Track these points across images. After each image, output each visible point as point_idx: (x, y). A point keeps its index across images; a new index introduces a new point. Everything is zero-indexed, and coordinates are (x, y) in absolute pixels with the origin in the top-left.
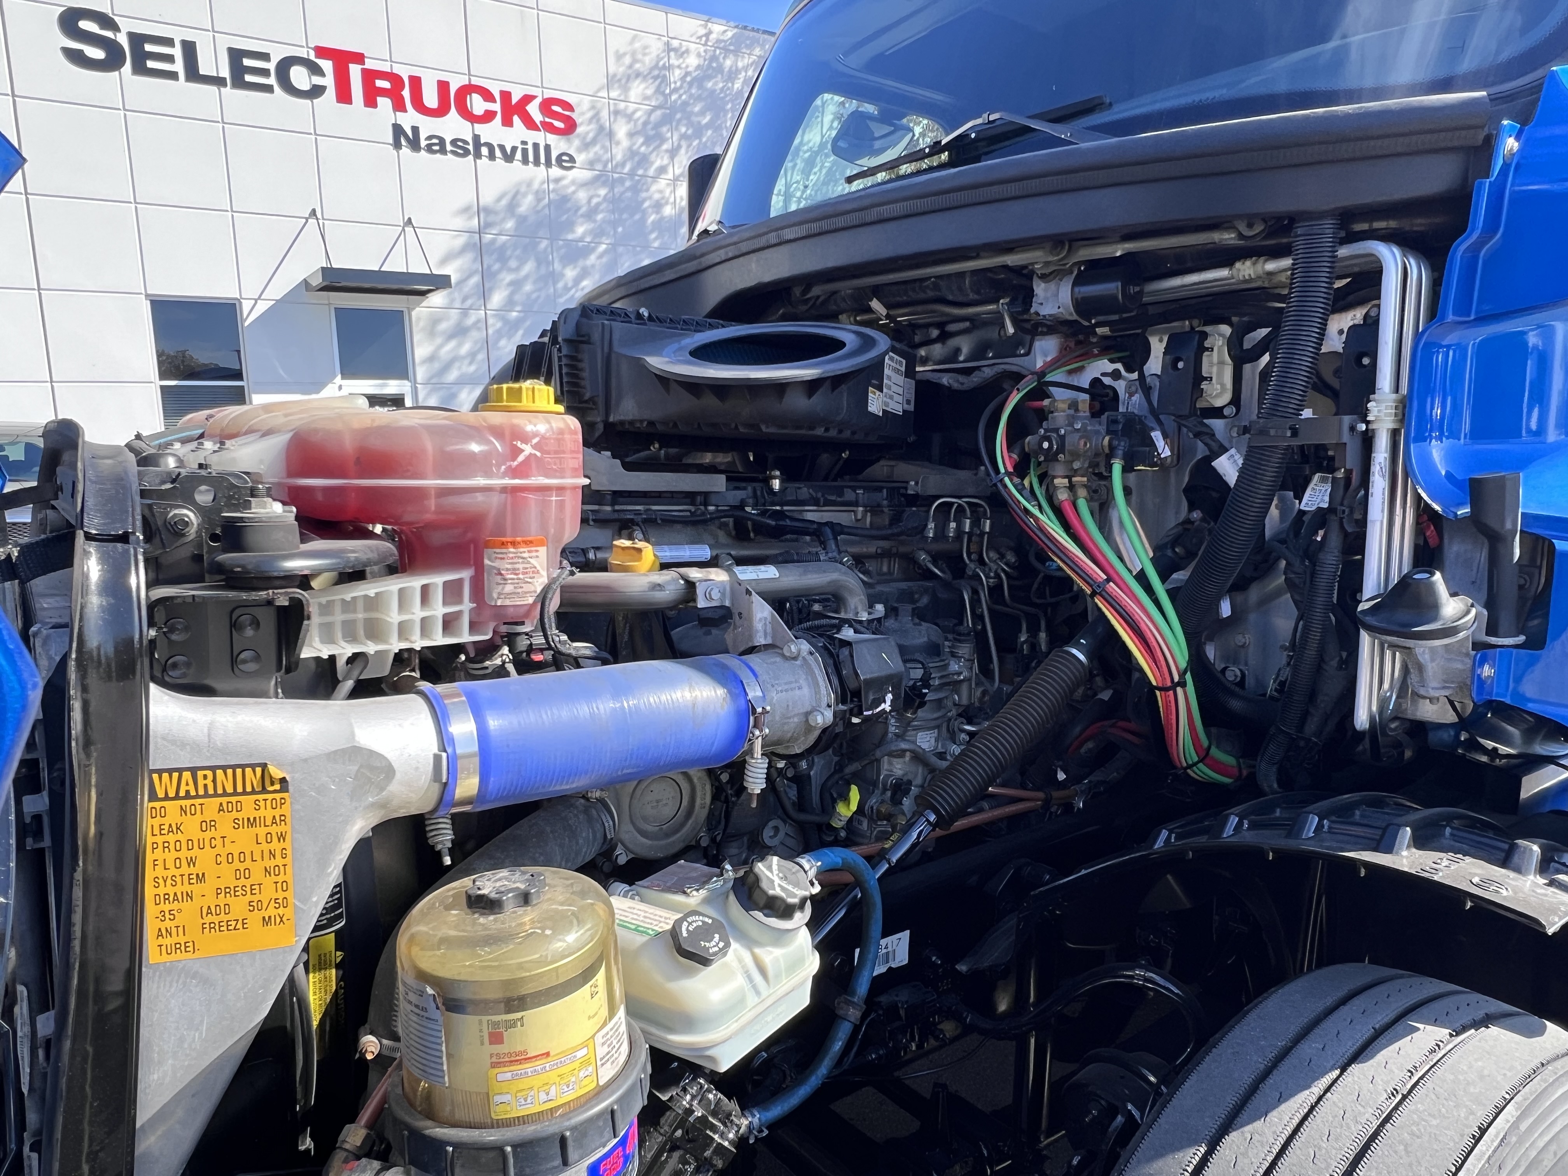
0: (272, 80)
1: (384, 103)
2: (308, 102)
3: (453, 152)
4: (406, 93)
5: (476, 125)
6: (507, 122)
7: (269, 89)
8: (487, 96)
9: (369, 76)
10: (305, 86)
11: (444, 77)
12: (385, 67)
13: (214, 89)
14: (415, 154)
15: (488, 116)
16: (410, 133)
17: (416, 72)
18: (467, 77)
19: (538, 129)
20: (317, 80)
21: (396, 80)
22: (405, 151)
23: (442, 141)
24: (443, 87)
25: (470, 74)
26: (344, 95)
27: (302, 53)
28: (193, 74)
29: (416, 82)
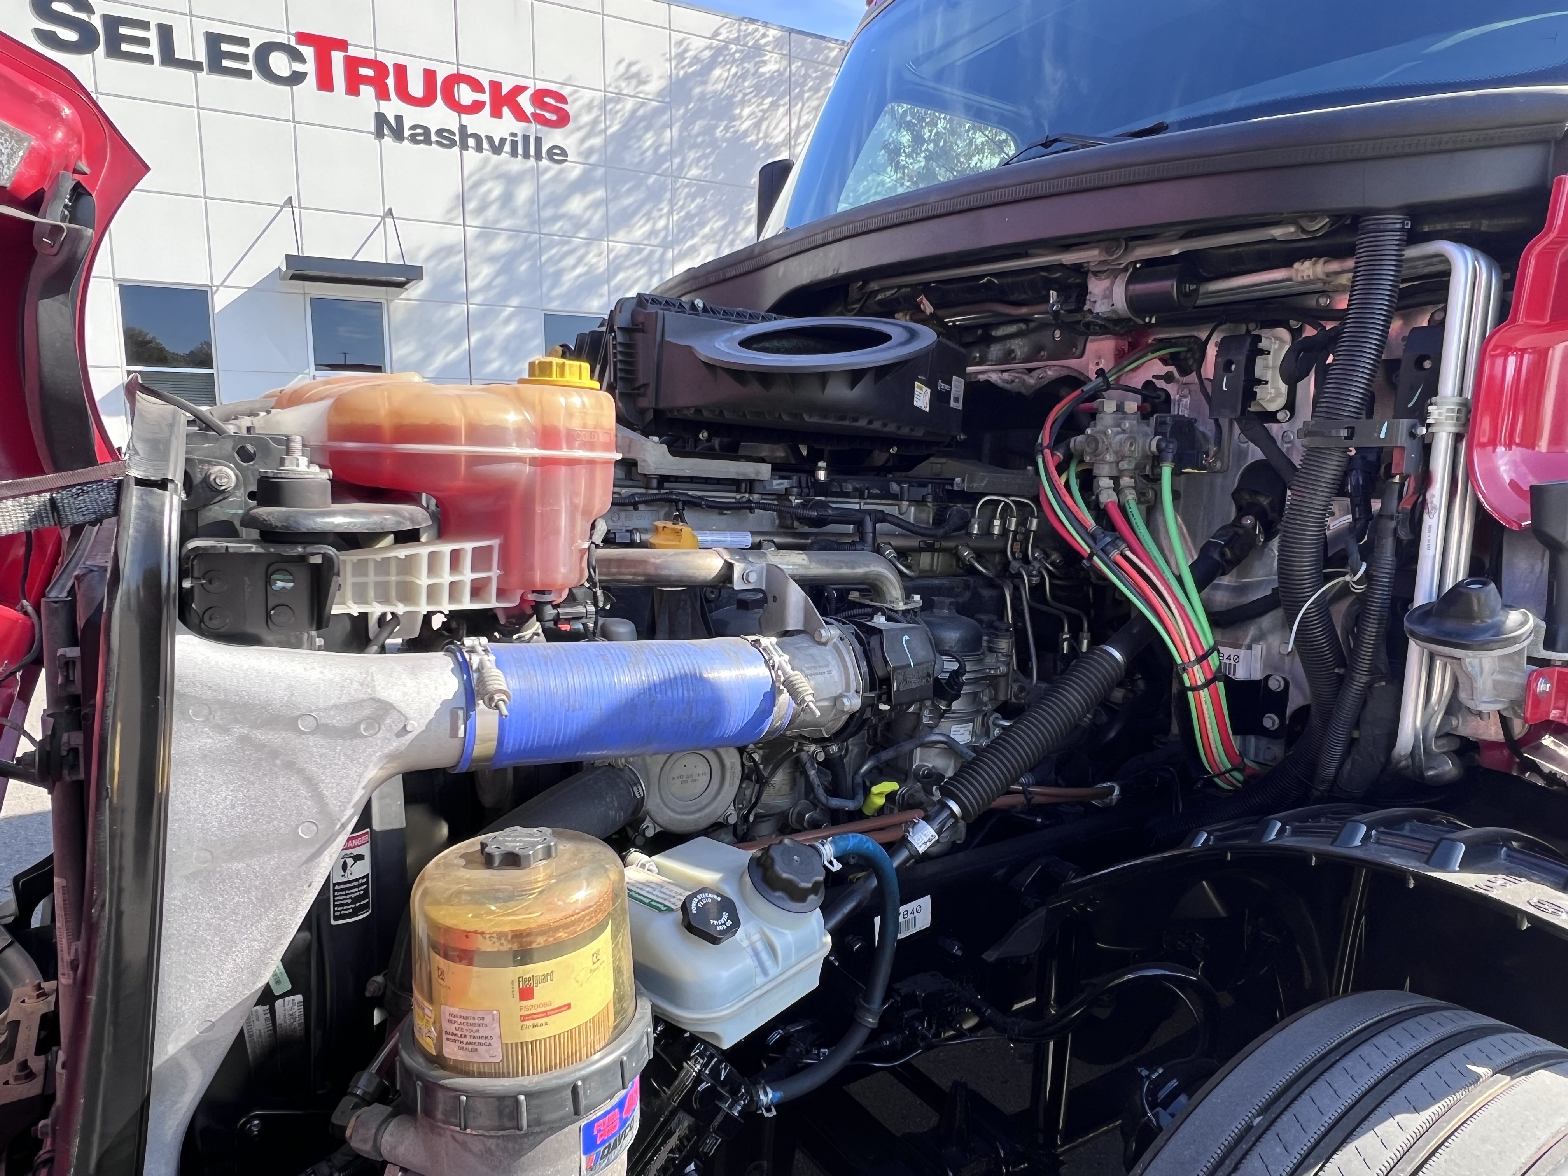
0: (250, 66)
1: (367, 91)
2: (288, 88)
3: (438, 143)
4: (390, 82)
5: (463, 116)
6: (496, 113)
7: (247, 74)
8: (476, 86)
9: (352, 64)
10: (285, 73)
11: (431, 66)
12: (369, 55)
13: (188, 74)
14: (398, 144)
15: (477, 107)
16: (393, 122)
17: (401, 60)
18: (455, 67)
19: (530, 122)
20: (298, 67)
21: (380, 68)
22: (388, 140)
23: (427, 131)
24: (429, 76)
25: (458, 64)
26: (325, 82)
27: (282, 39)
28: (169, 58)
29: (401, 71)
